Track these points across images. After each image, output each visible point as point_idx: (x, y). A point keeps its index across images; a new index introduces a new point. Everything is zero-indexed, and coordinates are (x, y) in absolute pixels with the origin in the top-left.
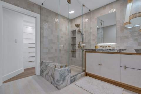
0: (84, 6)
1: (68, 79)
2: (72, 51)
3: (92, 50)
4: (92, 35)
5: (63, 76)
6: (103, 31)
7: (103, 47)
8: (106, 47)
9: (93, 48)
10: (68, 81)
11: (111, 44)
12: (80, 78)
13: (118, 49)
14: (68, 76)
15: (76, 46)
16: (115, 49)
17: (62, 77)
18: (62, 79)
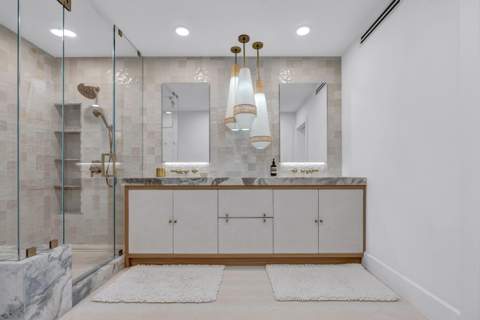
0: (120, 33)
1: (64, 289)
2: (57, 188)
3: (149, 180)
4: (145, 134)
5: (43, 284)
6: (176, 124)
7: (180, 172)
8: (186, 172)
9: (150, 174)
10: (61, 300)
11: (197, 166)
12: (107, 278)
13: (214, 178)
14: (65, 278)
15: (78, 169)
16: (209, 176)
17: (36, 289)
18: (37, 297)
